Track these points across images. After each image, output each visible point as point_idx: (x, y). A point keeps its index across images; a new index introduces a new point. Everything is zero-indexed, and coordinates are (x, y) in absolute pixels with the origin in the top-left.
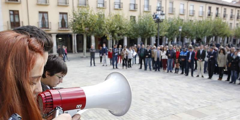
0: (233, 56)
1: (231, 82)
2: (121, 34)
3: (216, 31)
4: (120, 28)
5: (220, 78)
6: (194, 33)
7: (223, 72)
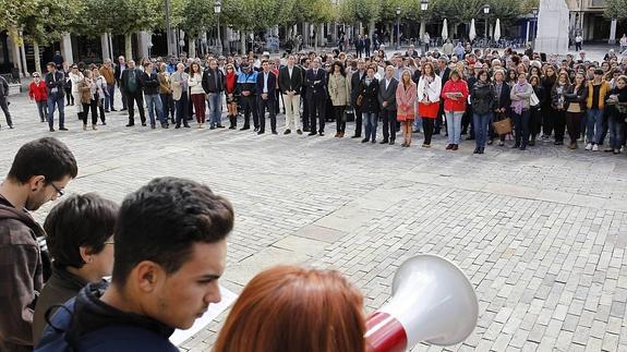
0: (364, 77)
1: (366, 140)
2: (54, 27)
3: (301, 10)
4: (52, 11)
5: (341, 131)
6: (251, 17)
7: (344, 118)
